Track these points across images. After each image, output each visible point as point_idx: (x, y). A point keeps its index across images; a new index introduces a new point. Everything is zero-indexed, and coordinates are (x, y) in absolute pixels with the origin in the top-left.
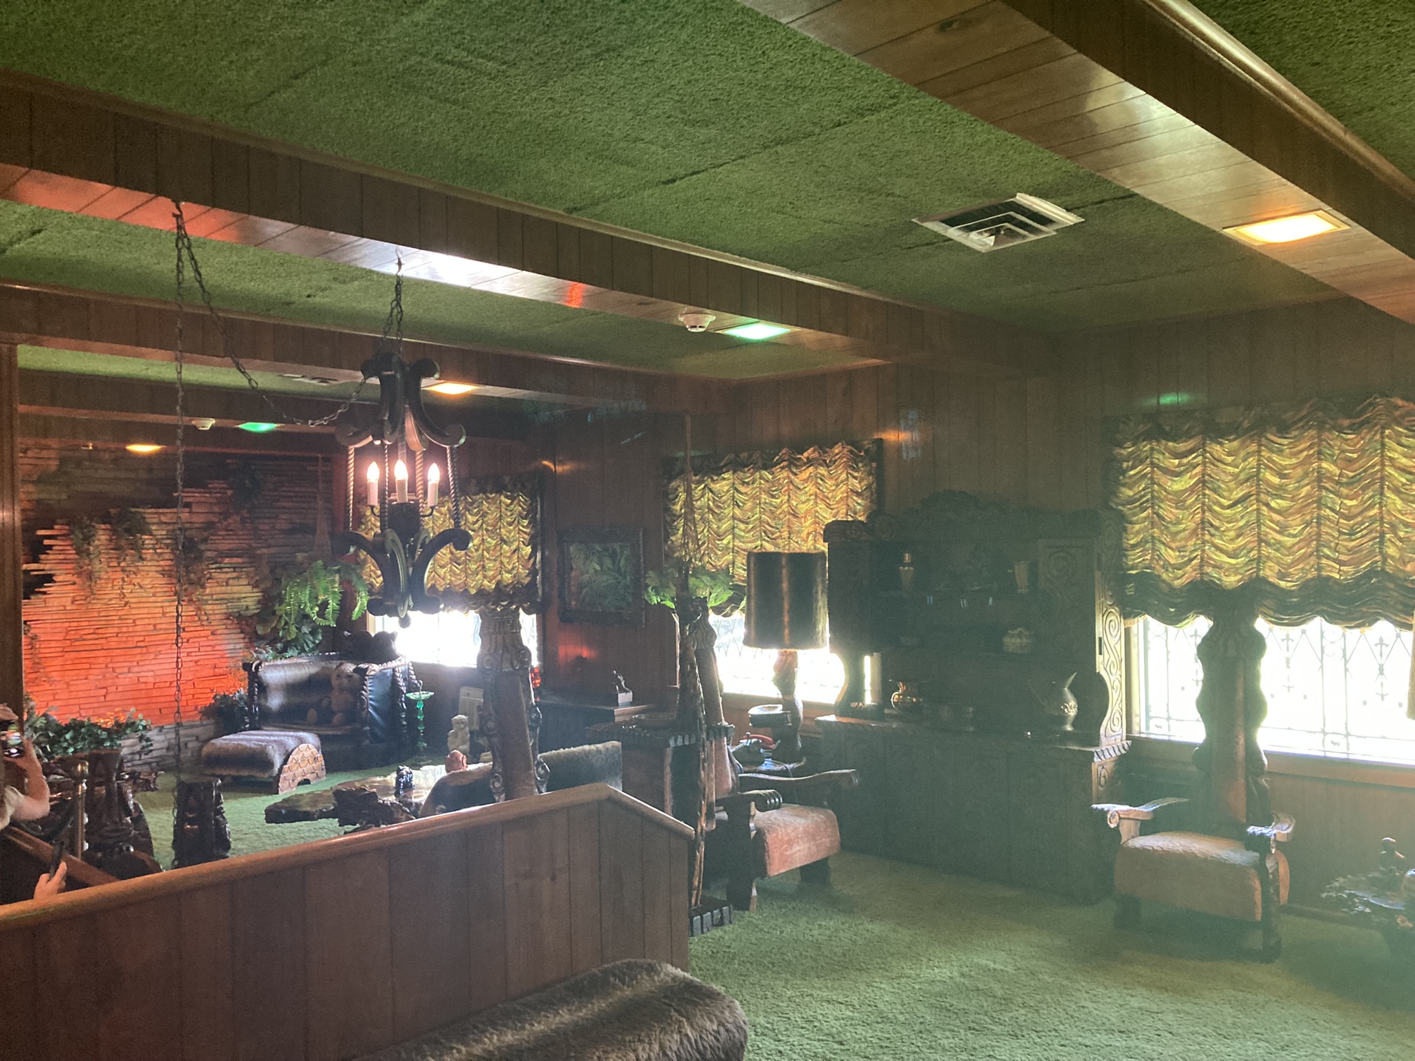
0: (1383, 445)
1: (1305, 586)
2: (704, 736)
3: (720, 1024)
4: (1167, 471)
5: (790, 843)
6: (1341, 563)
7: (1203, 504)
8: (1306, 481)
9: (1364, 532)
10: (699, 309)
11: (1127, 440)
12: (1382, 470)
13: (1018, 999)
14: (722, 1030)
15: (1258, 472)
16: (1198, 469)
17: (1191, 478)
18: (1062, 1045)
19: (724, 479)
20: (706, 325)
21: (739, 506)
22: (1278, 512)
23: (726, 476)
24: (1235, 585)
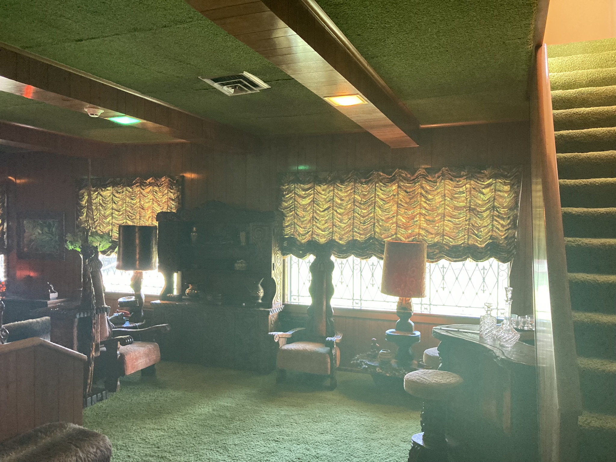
0: (376, 190)
1: (348, 243)
2: (95, 312)
3: (98, 448)
4: (300, 196)
5: (137, 359)
6: (361, 234)
7: (313, 210)
8: (350, 202)
9: (368, 223)
10: (95, 106)
11: (285, 183)
12: (375, 199)
13: (237, 417)
14: (98, 451)
15: (333, 198)
16: (312, 196)
17: (309, 199)
18: (254, 435)
19: (108, 190)
20: (99, 114)
21: (115, 203)
22: (340, 214)
23: (109, 188)
24: (324, 242)
